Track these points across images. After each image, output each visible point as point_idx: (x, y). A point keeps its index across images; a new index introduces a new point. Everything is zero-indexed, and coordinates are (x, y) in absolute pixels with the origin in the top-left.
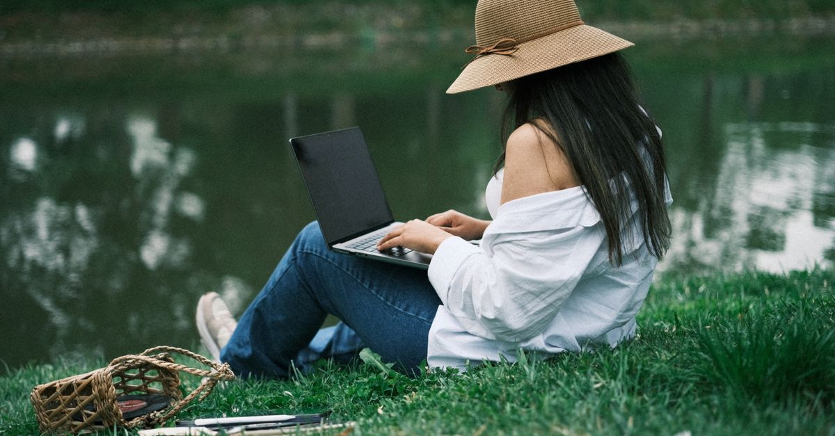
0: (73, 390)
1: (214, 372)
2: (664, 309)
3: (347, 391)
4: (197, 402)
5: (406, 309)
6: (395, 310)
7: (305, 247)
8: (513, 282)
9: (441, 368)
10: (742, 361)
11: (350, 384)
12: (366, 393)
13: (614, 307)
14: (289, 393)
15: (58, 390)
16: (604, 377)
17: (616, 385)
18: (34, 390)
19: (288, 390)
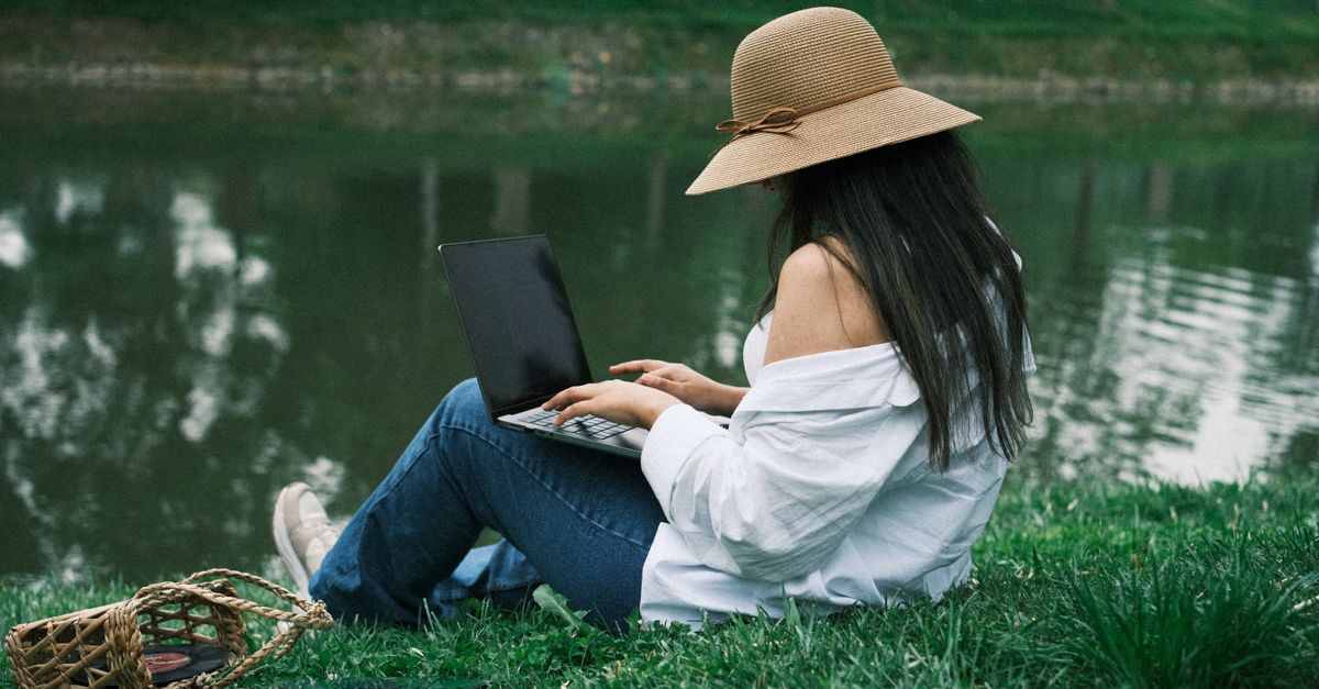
0: (74, 636)
1: (300, 614)
2: (1012, 536)
3: (511, 654)
4: (271, 661)
5: (610, 527)
6: (593, 526)
7: (453, 421)
8: (775, 484)
9: (662, 623)
10: (1141, 637)
11: (517, 643)
12: (543, 658)
13: (935, 533)
14: (418, 651)
15: (50, 634)
16: (922, 652)
17: (942, 666)
18: (11, 631)
19: (415, 646)
